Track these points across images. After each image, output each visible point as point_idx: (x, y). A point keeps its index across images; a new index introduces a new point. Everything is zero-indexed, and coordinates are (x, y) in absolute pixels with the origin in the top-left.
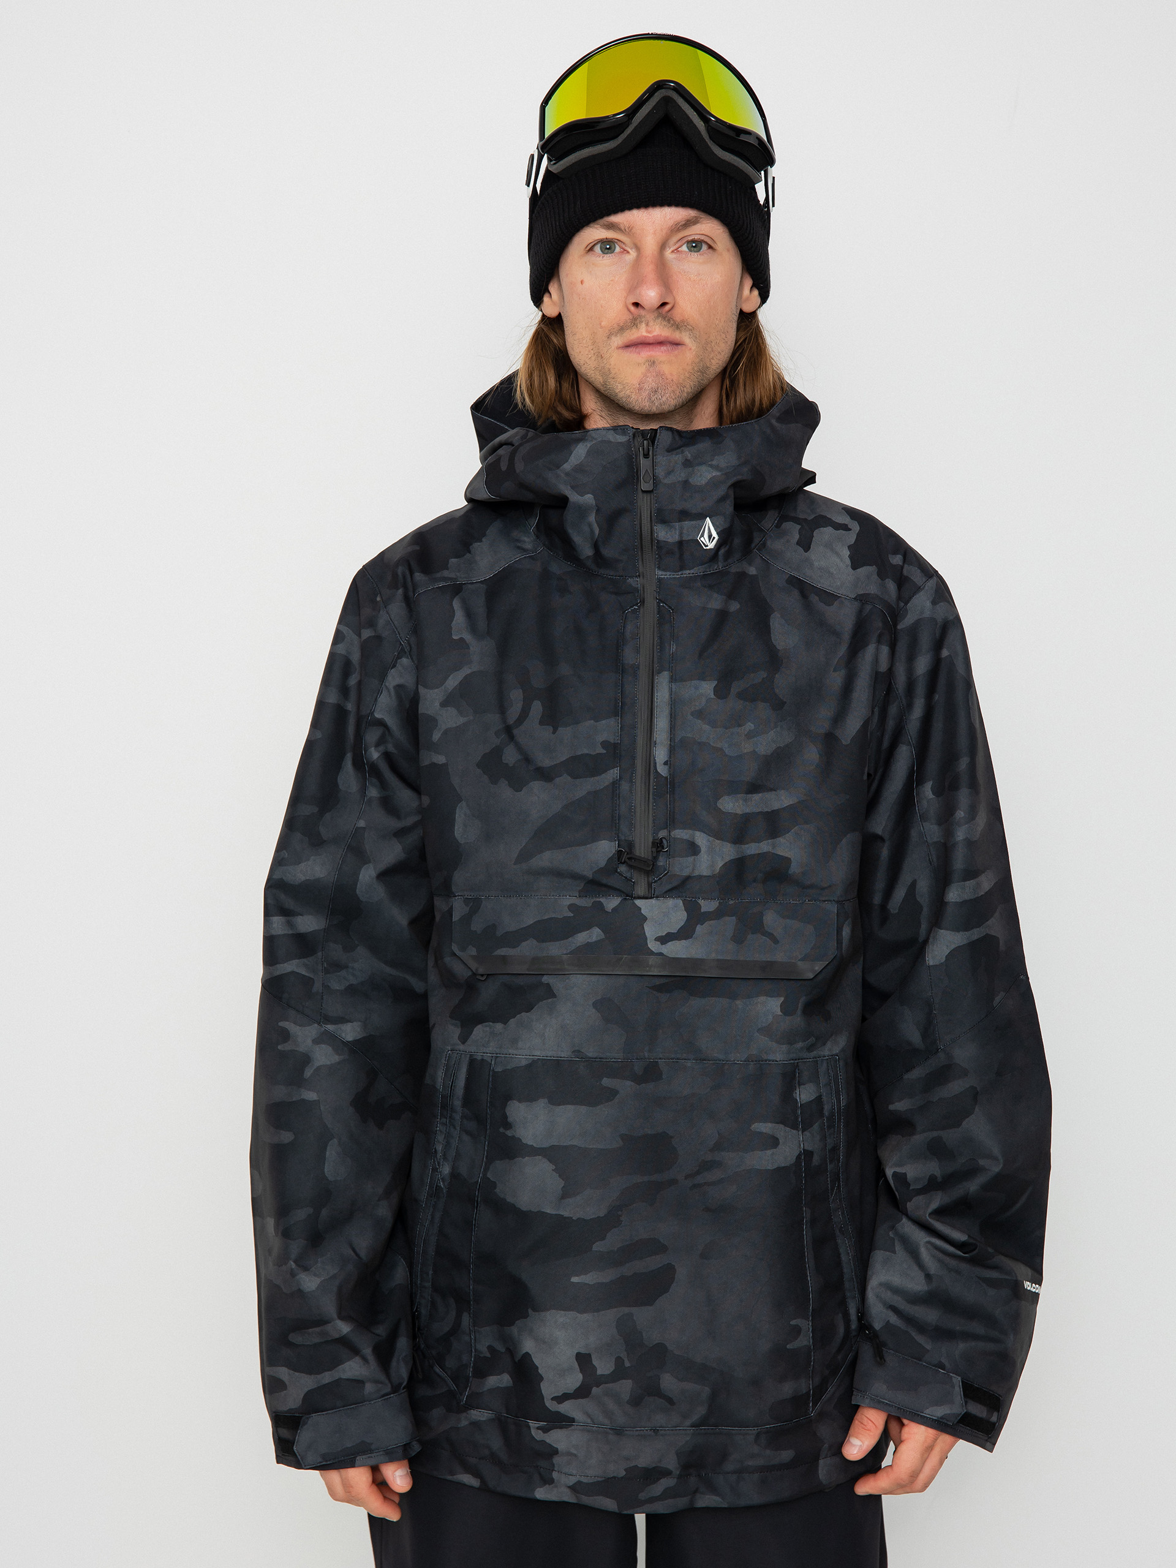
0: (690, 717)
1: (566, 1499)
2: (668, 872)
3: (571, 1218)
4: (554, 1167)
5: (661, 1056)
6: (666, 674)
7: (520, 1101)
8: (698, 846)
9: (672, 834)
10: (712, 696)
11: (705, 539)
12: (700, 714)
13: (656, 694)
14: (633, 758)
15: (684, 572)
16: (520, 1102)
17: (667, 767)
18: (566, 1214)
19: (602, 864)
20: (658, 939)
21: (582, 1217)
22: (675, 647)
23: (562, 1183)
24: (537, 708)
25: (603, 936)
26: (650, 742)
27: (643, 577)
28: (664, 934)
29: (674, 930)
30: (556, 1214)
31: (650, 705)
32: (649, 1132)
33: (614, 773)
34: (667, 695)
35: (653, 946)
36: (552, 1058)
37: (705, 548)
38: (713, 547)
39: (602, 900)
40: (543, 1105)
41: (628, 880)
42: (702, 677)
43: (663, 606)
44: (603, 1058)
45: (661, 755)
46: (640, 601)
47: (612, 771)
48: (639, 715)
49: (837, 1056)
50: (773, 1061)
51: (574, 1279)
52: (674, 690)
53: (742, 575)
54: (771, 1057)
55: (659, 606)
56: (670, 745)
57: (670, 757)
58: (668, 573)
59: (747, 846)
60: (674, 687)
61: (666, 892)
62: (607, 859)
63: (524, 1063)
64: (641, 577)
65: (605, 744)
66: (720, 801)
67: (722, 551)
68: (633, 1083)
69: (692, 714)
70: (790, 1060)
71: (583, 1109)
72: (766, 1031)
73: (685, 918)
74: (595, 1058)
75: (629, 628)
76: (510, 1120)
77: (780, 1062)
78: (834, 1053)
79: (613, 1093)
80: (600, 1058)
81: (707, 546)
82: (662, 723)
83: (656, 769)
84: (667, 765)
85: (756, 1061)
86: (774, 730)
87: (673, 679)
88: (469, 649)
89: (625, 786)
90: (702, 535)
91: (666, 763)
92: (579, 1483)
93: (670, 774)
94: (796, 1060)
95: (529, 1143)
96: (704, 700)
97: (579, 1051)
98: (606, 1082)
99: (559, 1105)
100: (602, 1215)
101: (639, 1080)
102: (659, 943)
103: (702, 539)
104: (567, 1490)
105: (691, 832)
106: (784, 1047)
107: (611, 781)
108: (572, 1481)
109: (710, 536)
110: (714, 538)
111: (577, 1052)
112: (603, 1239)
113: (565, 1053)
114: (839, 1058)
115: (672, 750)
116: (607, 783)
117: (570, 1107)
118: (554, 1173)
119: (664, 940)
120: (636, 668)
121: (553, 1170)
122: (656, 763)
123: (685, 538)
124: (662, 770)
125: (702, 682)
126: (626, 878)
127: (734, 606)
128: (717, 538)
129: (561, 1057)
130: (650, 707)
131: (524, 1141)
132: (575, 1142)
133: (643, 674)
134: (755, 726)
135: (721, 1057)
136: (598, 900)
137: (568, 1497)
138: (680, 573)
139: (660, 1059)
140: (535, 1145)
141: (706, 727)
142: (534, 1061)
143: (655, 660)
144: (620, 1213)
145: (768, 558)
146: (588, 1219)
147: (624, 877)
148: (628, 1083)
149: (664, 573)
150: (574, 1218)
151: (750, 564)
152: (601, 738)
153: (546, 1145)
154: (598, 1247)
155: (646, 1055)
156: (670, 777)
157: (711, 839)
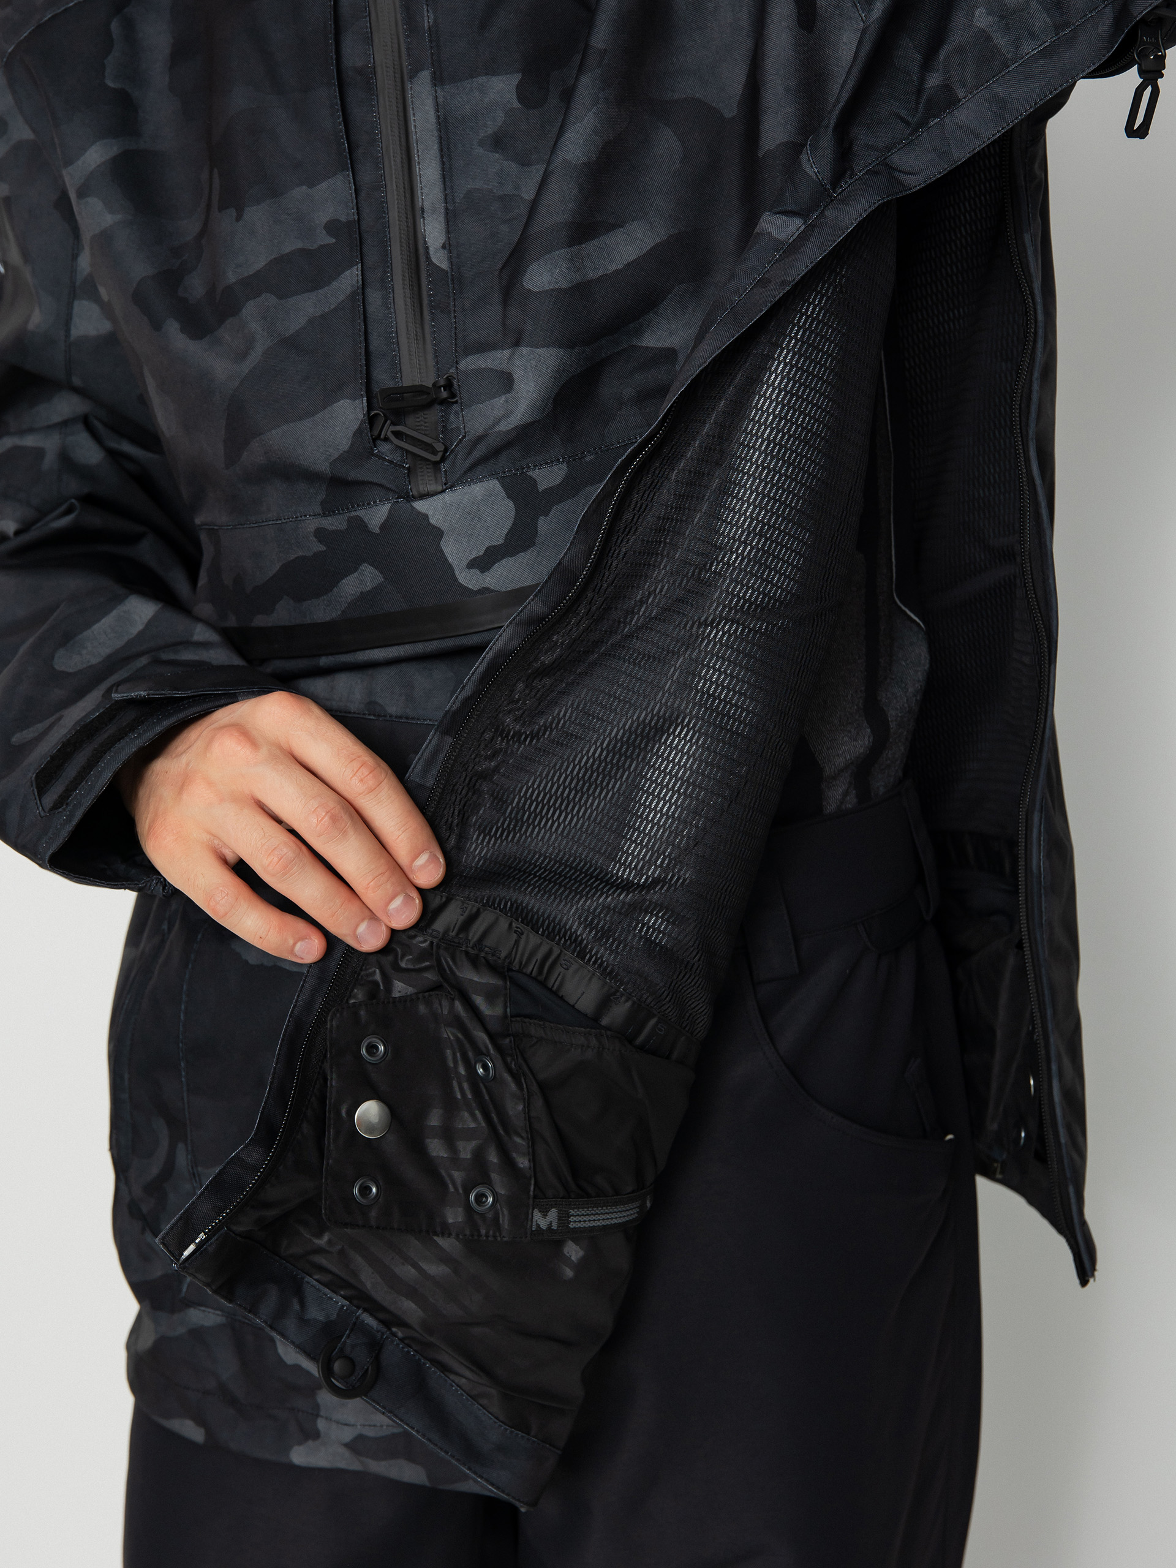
0: (478, 150)
1: (342, 1465)
2: (464, 437)
6: (425, 75)
10: (516, 104)
13: (412, 118)
14: (384, 244)
19: (345, 444)
20: (473, 564)
25: (380, 578)
26: (413, 212)
28: (481, 553)
29: (498, 540)
31: (403, 140)
33: (351, 277)
35: (469, 579)
39: (360, 513)
41: (396, 465)
42: (492, 69)
45: (433, 232)
47: (348, 273)
48: (386, 163)
52: (441, 100)
56: (447, 209)
60: (440, 93)
61: (465, 473)
62: (351, 434)
65: (332, 227)
69: (481, 143)
73: (512, 513)
82: (428, 172)
87: (438, 80)
92: (360, 1438)
96: (500, 115)
102: (476, 571)
104: (342, 1450)
107: (348, 293)
108: (348, 1435)
115: (451, 218)
116: (342, 297)
119: (483, 563)
122: (427, 248)
124: (440, 259)
125: (493, 79)
126: (391, 462)
130: (404, 144)
133: (385, 81)
136: (353, 514)
137: (345, 1461)
147: (389, 461)
152: (323, 217)
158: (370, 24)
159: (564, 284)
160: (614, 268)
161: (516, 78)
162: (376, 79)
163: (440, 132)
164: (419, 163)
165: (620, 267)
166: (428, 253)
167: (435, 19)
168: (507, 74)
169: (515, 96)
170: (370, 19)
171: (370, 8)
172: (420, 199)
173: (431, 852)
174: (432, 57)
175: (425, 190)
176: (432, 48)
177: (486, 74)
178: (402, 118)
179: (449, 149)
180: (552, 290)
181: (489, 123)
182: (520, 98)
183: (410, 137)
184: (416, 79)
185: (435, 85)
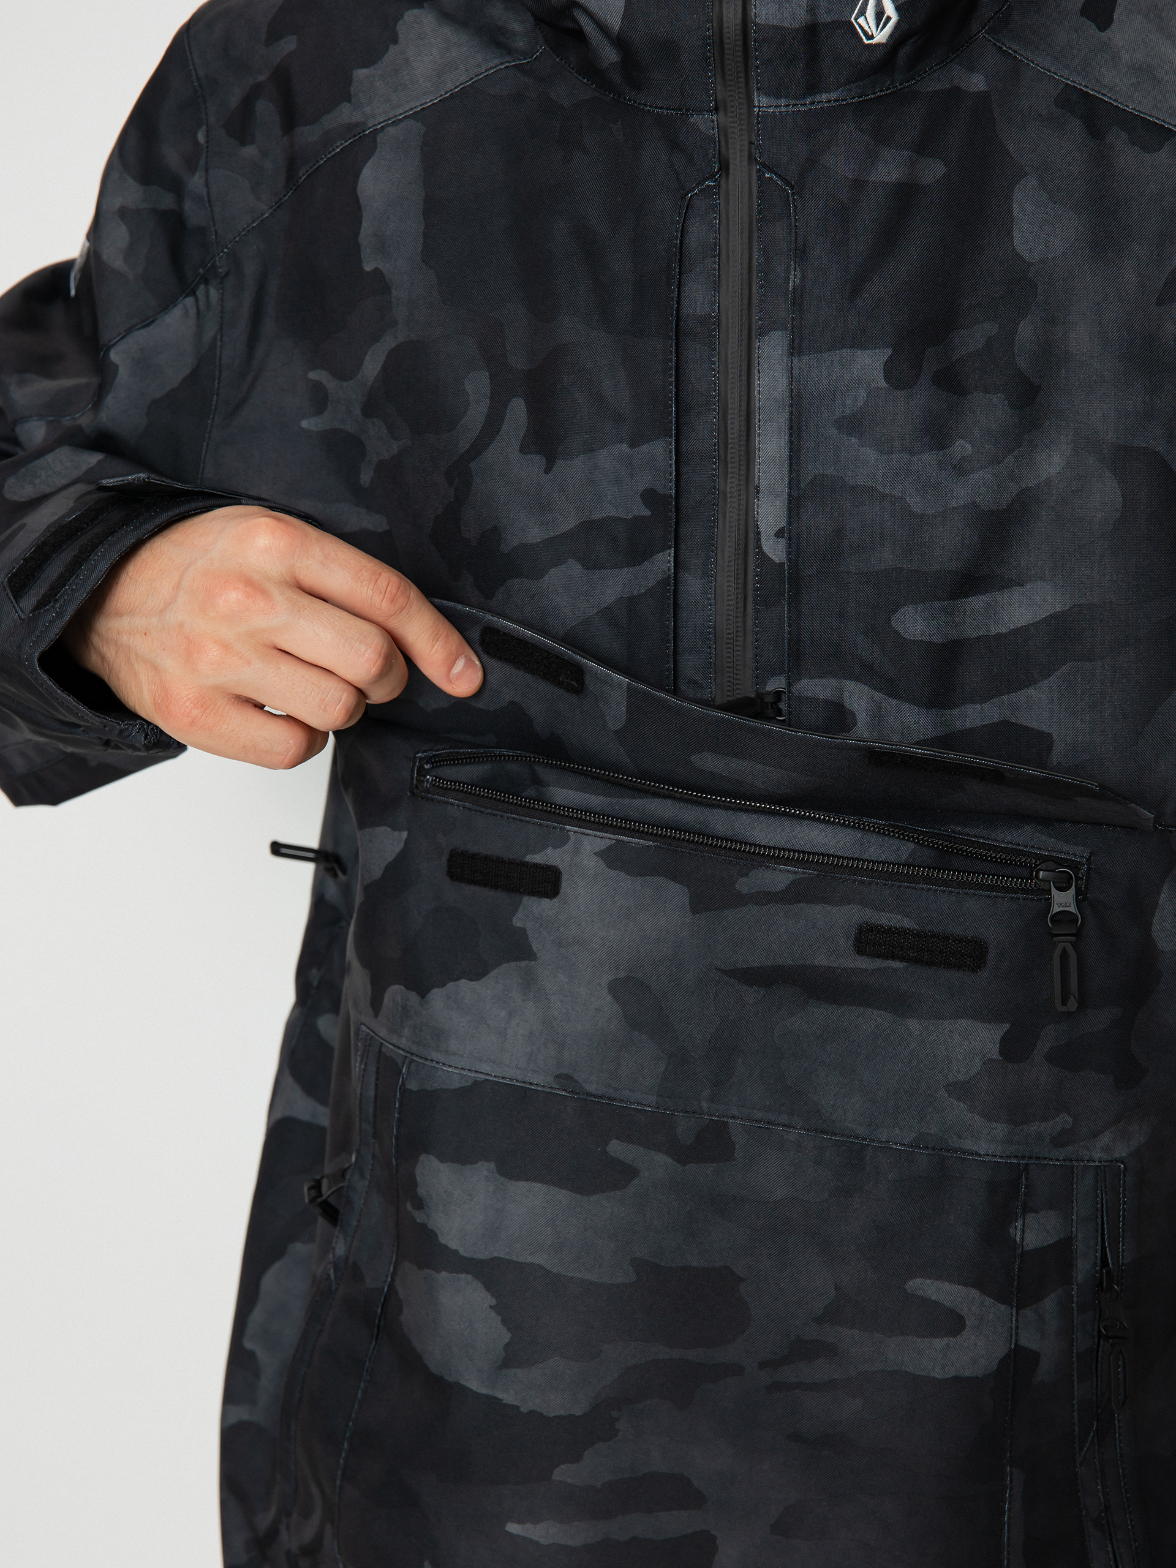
0: (832, 431)
3: (518, 1408)
4: (494, 1302)
5: (736, 1113)
7: (442, 1158)
8: (852, 713)
9: (797, 688)
10: (882, 383)
11: (867, 22)
12: (853, 424)
15: (818, 98)
16: (442, 1161)
17: (783, 542)
18: (507, 1397)
21: (539, 1410)
22: (799, 275)
23: (506, 1336)
24: (517, 412)
27: (726, 111)
30: (487, 1396)
32: (694, 1264)
34: (781, 388)
36: (514, 1083)
37: (866, 42)
38: (884, 41)
40: (485, 1173)
42: (858, 341)
43: (771, 179)
44: (615, 1100)
46: (720, 169)
49: (1123, 1163)
50: (972, 1154)
51: (513, 1528)
52: (796, 372)
53: (956, 93)
54: (968, 1144)
55: (760, 178)
56: (790, 495)
57: (790, 523)
58: (783, 102)
59: (955, 711)
63: (456, 1084)
64: (721, 114)
66: (897, 615)
67: (904, 52)
68: (669, 1160)
69: (838, 424)
70: (1009, 1157)
71: (564, 1196)
72: (962, 1090)
74: (601, 1097)
75: (697, 231)
76: (421, 1191)
77: (986, 1159)
78: (1117, 1155)
79: (627, 1173)
80: (609, 1098)
81: (872, 37)
83: (759, 546)
84: (783, 537)
85: (934, 1149)
86: (1016, 453)
87: (795, 349)
88: (390, 293)
89: (693, 584)
90: (862, 12)
91: (779, 534)
93: (789, 560)
94: (1023, 1157)
95: (453, 1245)
96: (862, 394)
97: (568, 1077)
98: (616, 1148)
99: (518, 1178)
100: (578, 1412)
101: (683, 1154)
103: (861, 20)
105: (833, 682)
106: (1000, 1129)
109: (880, 14)
110: (889, 19)
111: (564, 1079)
112: (577, 1459)
113: (540, 1079)
114: (1125, 1168)
115: (794, 505)
117: (537, 1186)
118: (493, 1314)
120: (713, 324)
121: (491, 1307)
122: (759, 533)
123: (823, 17)
124: (775, 550)
127: (933, 171)
128: (895, 18)
129: (531, 1084)
130: (744, 408)
131: (443, 1240)
132: (540, 1259)
134: (973, 446)
135: (861, 1131)
138: (809, 100)
139: (733, 1117)
140: (462, 1252)
141: (870, 453)
142: (476, 1083)
143: (755, 301)
144: (615, 1414)
145: (1016, 48)
146: (552, 1415)
148: (661, 1159)
149: (775, 102)
150: (522, 1409)
151: (971, 69)
153: (482, 1255)
154: (563, 1474)
155: (704, 1105)
156: (790, 568)
157: (878, 696)
158: (719, 265)
159: (937, 639)
160: (998, 630)
161: (886, 353)
162: (718, 332)
163: (792, 407)
164: (759, 435)
165: (1005, 630)
166: (758, 540)
167: (802, 279)
168: (875, 348)
169: (881, 375)
170: (719, 259)
171: (721, 247)
172: (757, 477)
173: (466, 657)
174: (792, 323)
175: (763, 467)
176: (793, 313)
177: (852, 347)
178: (745, 382)
179: (799, 428)
180: (922, 641)
181: (848, 402)
182: (887, 377)
183: (752, 403)
184: (767, 338)
185: (792, 354)
